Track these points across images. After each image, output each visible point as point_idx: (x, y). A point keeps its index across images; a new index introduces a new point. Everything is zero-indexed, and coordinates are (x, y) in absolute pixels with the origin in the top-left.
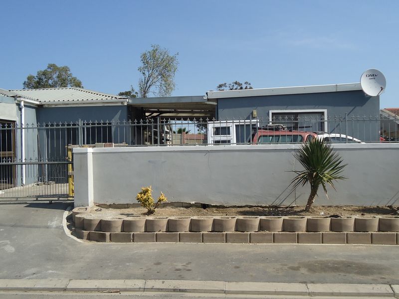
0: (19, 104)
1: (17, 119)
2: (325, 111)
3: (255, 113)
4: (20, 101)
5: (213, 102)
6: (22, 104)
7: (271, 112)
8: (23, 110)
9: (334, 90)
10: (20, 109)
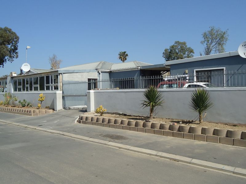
0: (98, 72)
1: (98, 78)
2: (224, 68)
3: (187, 71)
4: (99, 71)
5: (168, 66)
6: (100, 72)
7: (195, 70)
8: (101, 74)
9: (229, 56)
10: (100, 74)
